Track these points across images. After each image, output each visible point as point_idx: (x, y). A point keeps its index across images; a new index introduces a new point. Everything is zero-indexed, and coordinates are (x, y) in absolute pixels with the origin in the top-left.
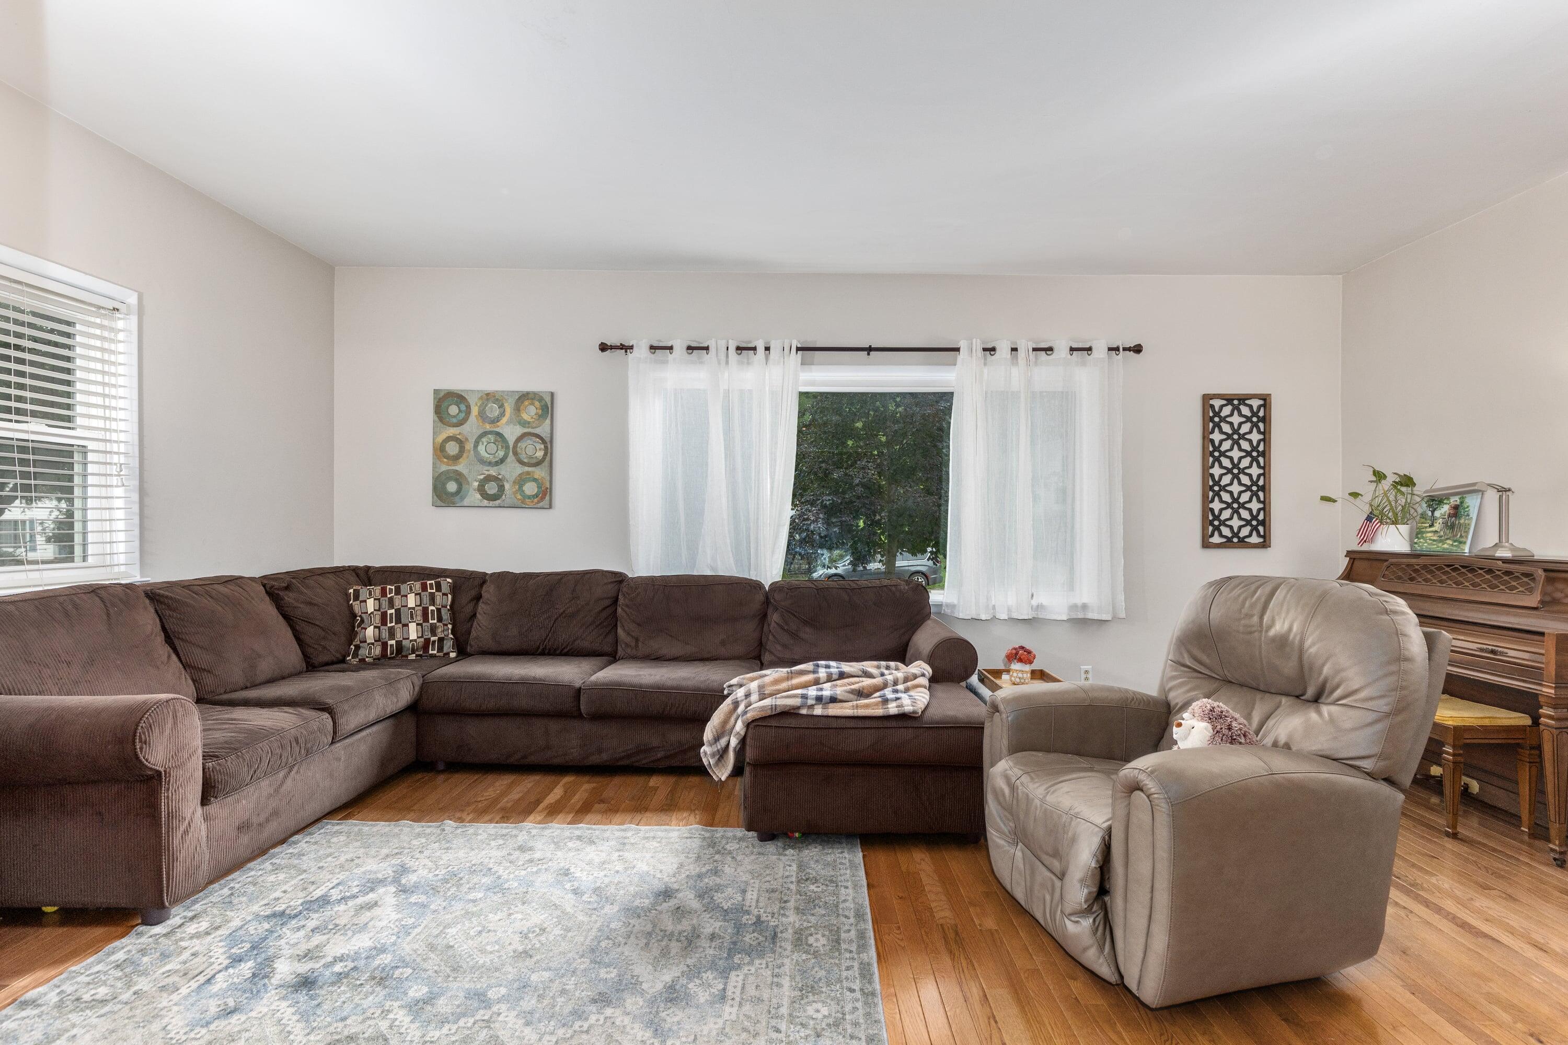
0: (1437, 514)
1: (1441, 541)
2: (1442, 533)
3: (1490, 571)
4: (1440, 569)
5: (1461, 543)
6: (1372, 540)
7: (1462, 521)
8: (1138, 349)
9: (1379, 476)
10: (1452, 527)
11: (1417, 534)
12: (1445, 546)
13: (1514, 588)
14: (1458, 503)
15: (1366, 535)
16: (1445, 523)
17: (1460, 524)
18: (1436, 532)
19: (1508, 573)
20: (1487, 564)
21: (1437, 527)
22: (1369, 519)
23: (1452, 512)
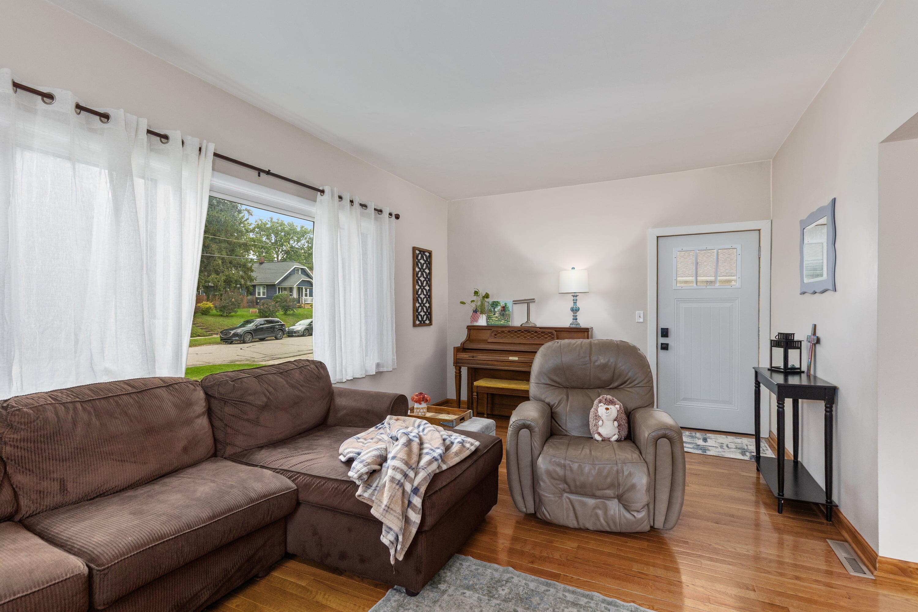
0: (496, 310)
1: (499, 321)
2: (499, 318)
3: (536, 332)
4: (516, 332)
5: (508, 321)
6: (477, 321)
7: (507, 313)
8: (397, 217)
9: (476, 293)
10: (503, 315)
11: (488, 318)
12: (501, 323)
13: (546, 338)
14: (504, 305)
15: (474, 318)
16: (500, 314)
17: (506, 314)
18: (496, 317)
19: (542, 332)
20: (533, 329)
21: (497, 315)
22: (475, 311)
23: (502, 309)
